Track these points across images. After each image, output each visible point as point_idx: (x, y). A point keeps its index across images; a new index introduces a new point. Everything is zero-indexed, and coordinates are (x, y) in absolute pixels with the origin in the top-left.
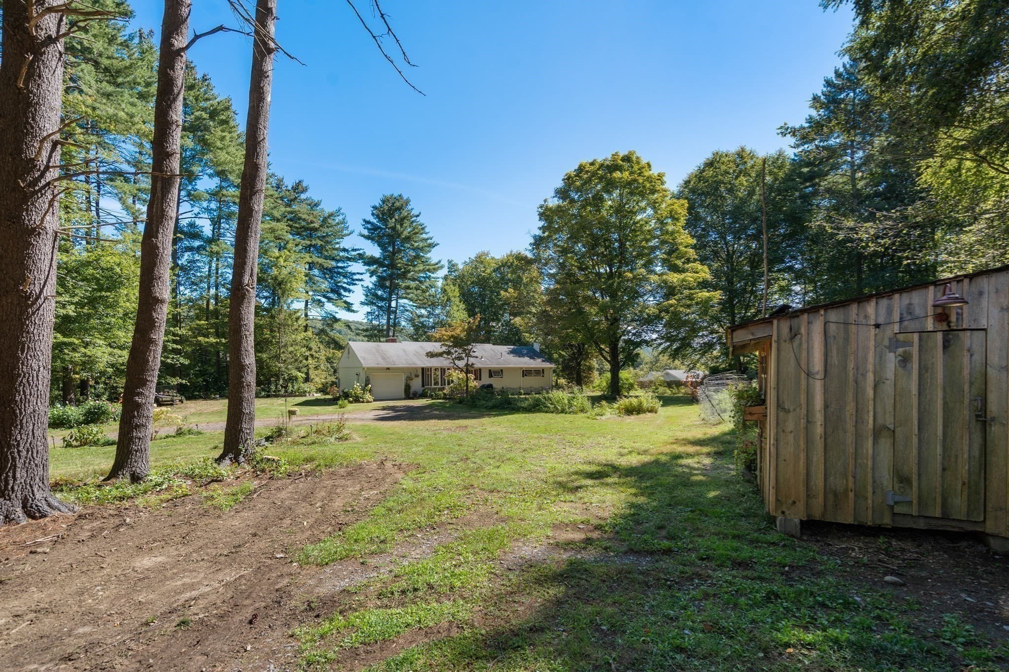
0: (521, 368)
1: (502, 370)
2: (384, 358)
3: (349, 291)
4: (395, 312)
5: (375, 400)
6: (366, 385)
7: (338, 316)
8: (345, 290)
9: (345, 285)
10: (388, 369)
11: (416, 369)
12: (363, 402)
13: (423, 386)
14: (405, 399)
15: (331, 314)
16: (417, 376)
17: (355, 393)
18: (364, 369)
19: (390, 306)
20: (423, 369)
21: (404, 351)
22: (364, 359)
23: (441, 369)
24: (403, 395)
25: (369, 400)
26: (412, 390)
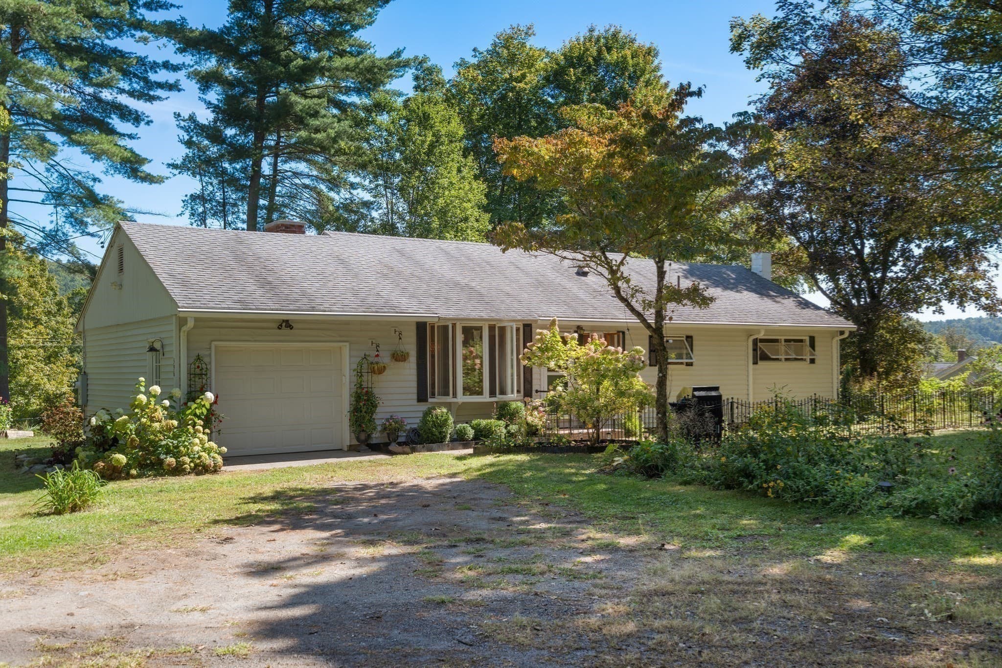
0: (748, 332)
1: (689, 338)
2: (265, 283)
3: (136, 118)
4: (272, 194)
5: (229, 460)
6: (193, 395)
7: (100, 190)
8: (125, 113)
9: (124, 99)
10: (286, 324)
11: (395, 327)
12: (178, 471)
13: (422, 397)
14: (353, 450)
15: (79, 183)
16: (399, 357)
17: (142, 431)
18: (182, 321)
19: (257, 174)
20: (421, 327)
21: (342, 261)
22: (184, 283)
23: (492, 328)
24: (346, 437)
25: (206, 459)
26: (380, 416)
